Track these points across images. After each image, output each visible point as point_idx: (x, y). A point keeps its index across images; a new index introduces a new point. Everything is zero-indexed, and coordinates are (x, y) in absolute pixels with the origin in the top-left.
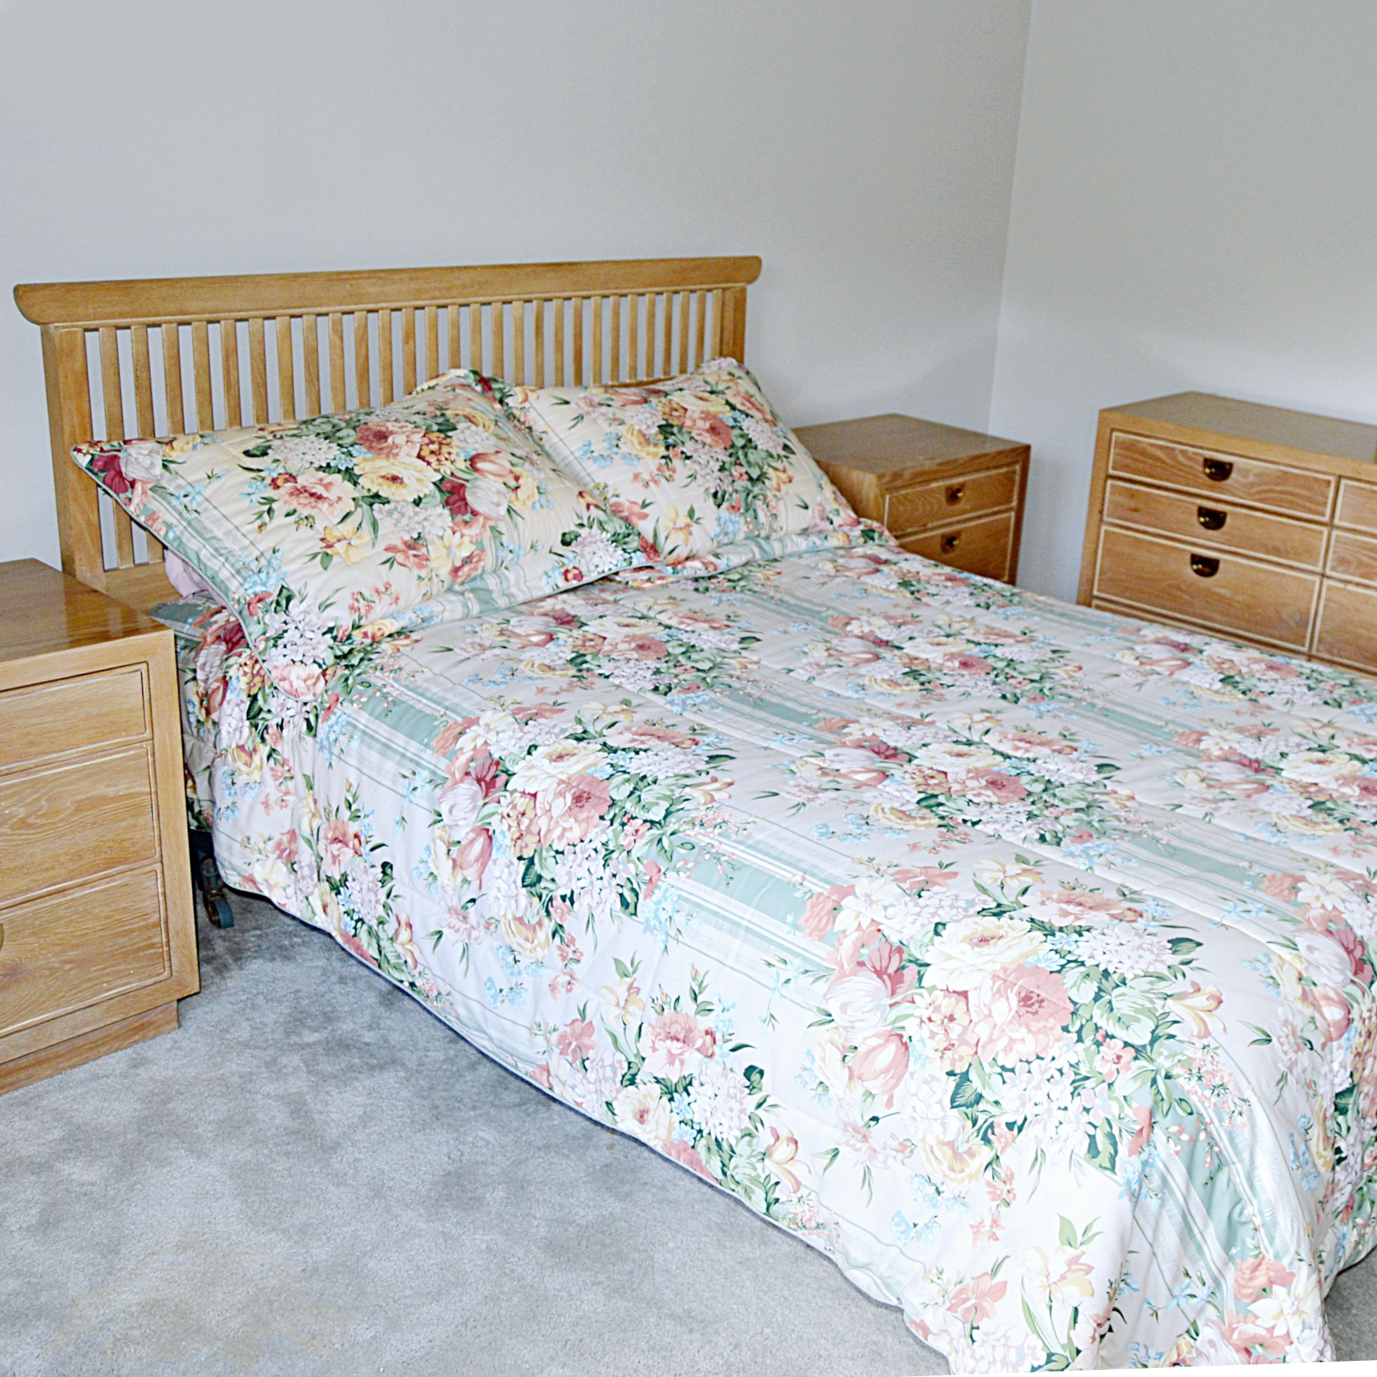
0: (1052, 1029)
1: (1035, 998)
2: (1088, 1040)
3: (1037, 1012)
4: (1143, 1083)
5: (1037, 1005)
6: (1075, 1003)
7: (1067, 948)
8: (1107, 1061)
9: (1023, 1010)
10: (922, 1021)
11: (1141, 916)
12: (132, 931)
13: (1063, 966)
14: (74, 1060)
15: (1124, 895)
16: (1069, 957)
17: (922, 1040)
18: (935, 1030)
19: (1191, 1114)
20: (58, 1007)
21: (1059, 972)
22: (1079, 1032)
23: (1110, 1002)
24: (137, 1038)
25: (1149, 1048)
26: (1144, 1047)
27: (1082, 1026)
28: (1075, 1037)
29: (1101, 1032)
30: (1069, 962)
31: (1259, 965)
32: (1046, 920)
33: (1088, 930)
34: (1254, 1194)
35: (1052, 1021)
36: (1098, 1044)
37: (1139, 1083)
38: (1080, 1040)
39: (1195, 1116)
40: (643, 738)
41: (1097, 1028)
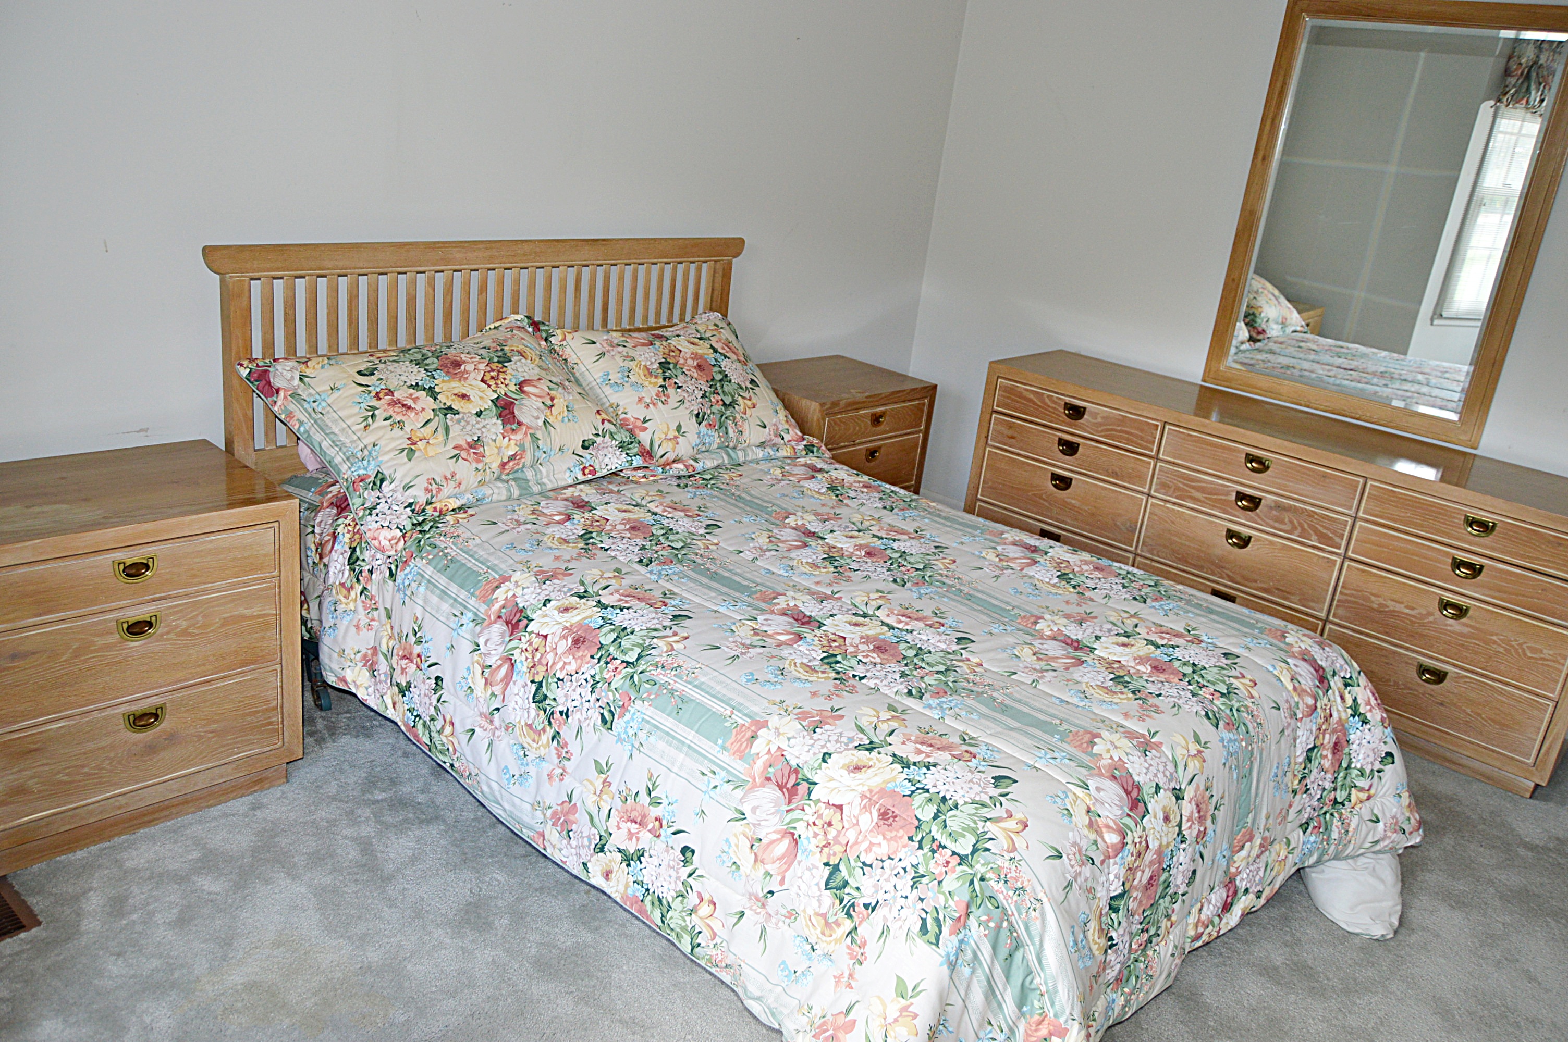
0: (901, 838)
1: (891, 814)
2: (926, 849)
3: (891, 825)
4: (963, 883)
5: (891, 819)
6: (919, 820)
7: (917, 778)
8: (939, 865)
9: (881, 822)
10: (809, 825)
11: (975, 757)
12: (257, 712)
13: (913, 792)
14: (211, 802)
15: (965, 740)
16: (918, 785)
17: (808, 838)
18: (818, 832)
19: (998, 907)
20: (202, 764)
21: (910, 796)
22: (920, 842)
23: (945, 821)
24: (256, 788)
25: (970, 857)
26: (967, 856)
27: (923, 838)
28: (917, 845)
29: (936, 843)
30: (918, 789)
31: (1058, 800)
32: (904, 756)
33: (935, 766)
34: (1042, 969)
35: (901, 832)
36: (933, 852)
37: (960, 882)
38: (920, 848)
39: (1000, 909)
40: (627, 599)
41: (934, 840)
